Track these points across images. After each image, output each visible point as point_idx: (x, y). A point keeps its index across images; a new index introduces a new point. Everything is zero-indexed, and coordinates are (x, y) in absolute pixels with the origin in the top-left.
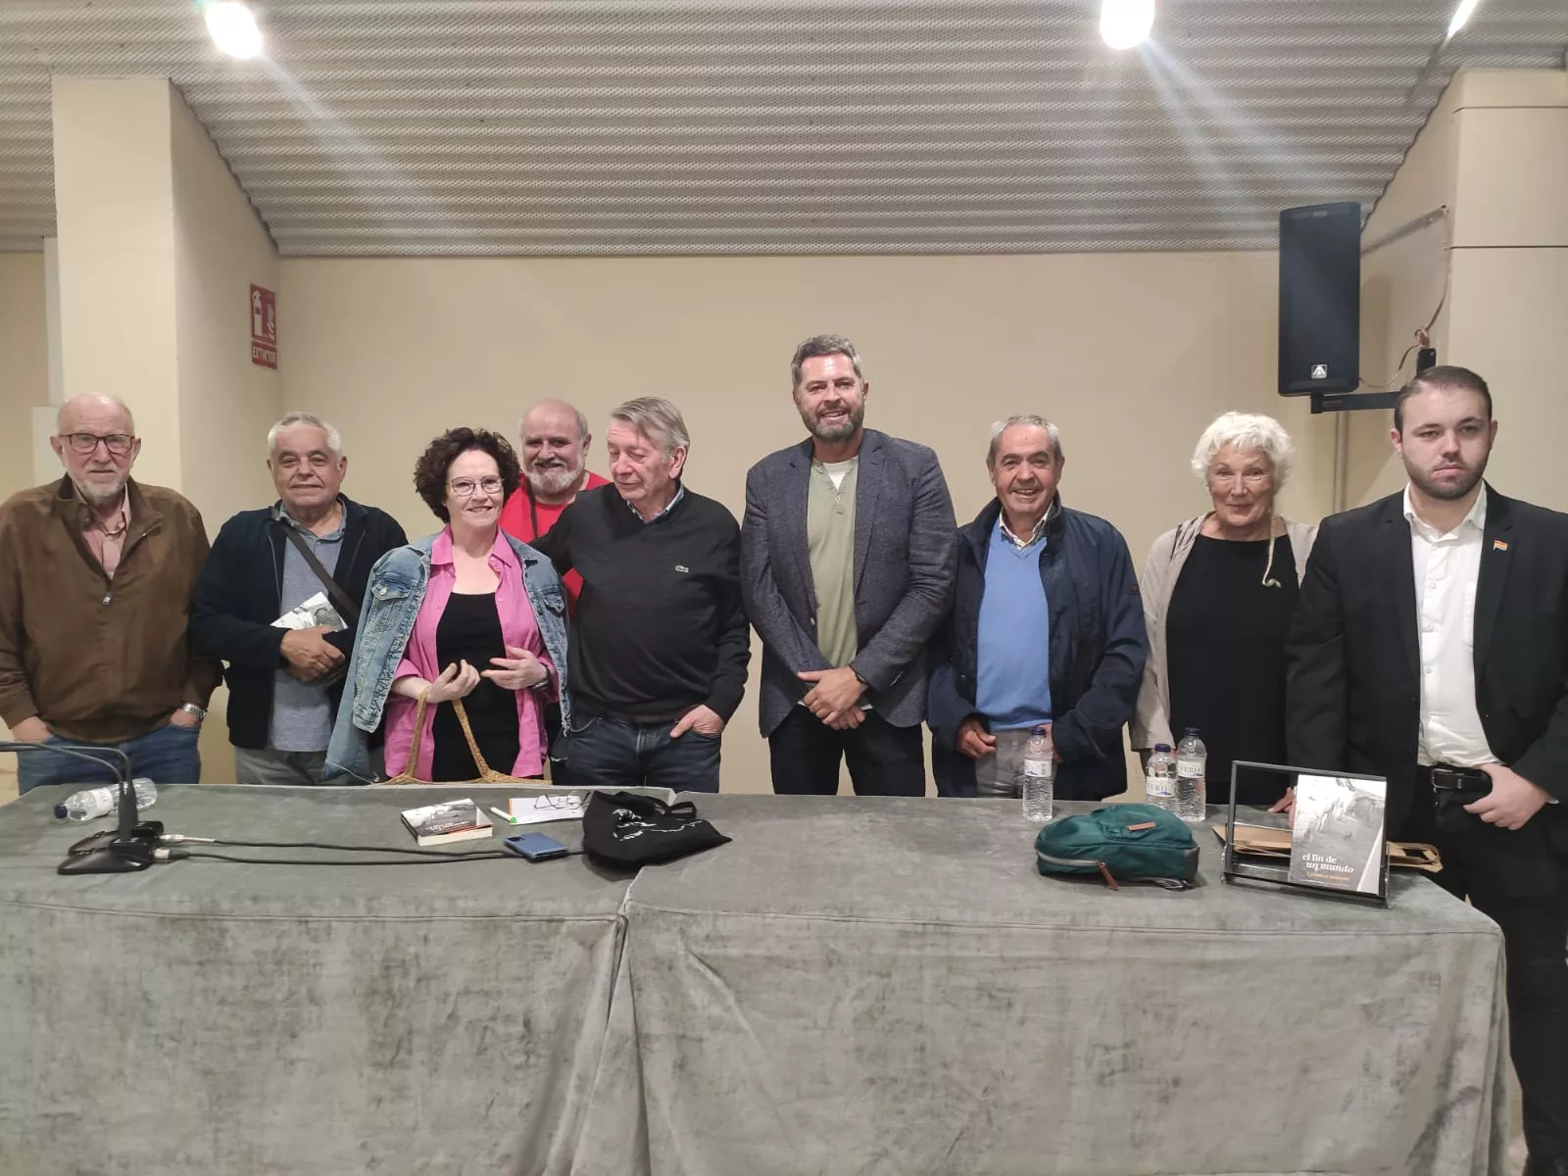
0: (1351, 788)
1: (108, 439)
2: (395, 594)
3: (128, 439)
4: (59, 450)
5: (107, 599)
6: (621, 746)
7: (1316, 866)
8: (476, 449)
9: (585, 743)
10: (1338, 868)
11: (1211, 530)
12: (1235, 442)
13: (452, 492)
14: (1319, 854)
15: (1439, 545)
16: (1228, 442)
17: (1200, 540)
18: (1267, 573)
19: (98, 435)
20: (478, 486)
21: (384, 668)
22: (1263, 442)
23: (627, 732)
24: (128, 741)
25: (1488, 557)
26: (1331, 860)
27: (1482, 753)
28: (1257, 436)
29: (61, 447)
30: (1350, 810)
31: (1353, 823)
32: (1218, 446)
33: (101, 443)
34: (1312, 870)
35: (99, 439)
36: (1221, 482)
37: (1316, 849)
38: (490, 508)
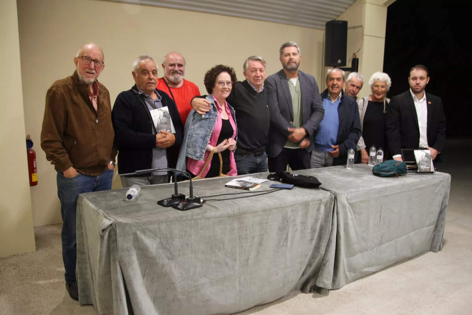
0: (424, 152)
1: (96, 61)
2: (207, 117)
3: (102, 63)
4: (76, 63)
5: (97, 121)
6: (254, 163)
7: (423, 167)
8: (225, 72)
9: (243, 163)
10: (427, 168)
11: (371, 100)
12: (380, 79)
13: (217, 85)
14: (423, 165)
15: (419, 103)
16: (378, 79)
17: (369, 102)
18: (384, 110)
19: (93, 59)
20: (226, 84)
21: (204, 140)
22: (386, 80)
23: (254, 158)
24: (99, 175)
25: (428, 105)
26: (425, 166)
27: (426, 145)
28: (385, 78)
29: (77, 62)
30: (426, 156)
31: (426, 159)
32: (376, 80)
33: (93, 62)
34: (422, 169)
35: (92, 60)
36: (376, 88)
37: (422, 165)
38: (228, 91)
